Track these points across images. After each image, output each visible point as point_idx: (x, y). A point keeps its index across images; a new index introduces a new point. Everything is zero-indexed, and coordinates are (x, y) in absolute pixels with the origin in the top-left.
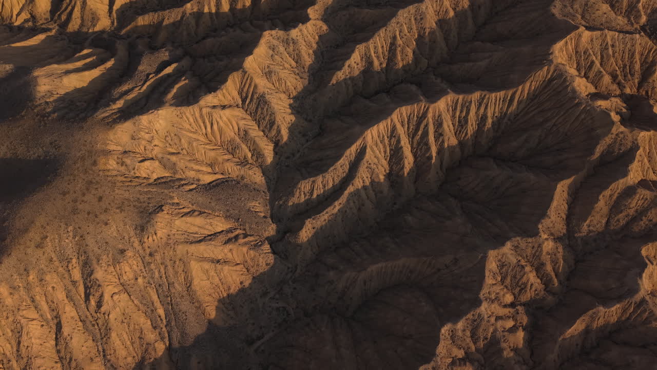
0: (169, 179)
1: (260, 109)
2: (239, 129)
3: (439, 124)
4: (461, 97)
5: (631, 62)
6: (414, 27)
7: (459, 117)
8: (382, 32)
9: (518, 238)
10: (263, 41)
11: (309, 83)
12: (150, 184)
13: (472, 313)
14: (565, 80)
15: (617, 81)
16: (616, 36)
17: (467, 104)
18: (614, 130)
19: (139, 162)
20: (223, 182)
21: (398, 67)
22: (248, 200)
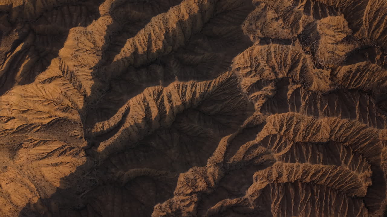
0: (25, 126)
1: (73, 79)
2: (61, 91)
3: (169, 97)
4: (181, 83)
5: (285, 60)
6: (163, 27)
7: (182, 92)
8: (142, 31)
9: (196, 167)
10: (70, 35)
11: (102, 58)
12: (14, 133)
13: (169, 200)
14: (236, 81)
15: (275, 71)
16: (277, 47)
17: (185, 87)
18: (255, 114)
19: (5, 123)
20: (56, 121)
21: (153, 52)
22: (71, 130)
